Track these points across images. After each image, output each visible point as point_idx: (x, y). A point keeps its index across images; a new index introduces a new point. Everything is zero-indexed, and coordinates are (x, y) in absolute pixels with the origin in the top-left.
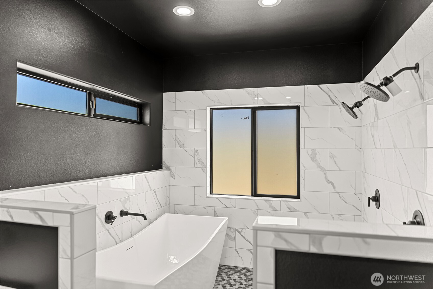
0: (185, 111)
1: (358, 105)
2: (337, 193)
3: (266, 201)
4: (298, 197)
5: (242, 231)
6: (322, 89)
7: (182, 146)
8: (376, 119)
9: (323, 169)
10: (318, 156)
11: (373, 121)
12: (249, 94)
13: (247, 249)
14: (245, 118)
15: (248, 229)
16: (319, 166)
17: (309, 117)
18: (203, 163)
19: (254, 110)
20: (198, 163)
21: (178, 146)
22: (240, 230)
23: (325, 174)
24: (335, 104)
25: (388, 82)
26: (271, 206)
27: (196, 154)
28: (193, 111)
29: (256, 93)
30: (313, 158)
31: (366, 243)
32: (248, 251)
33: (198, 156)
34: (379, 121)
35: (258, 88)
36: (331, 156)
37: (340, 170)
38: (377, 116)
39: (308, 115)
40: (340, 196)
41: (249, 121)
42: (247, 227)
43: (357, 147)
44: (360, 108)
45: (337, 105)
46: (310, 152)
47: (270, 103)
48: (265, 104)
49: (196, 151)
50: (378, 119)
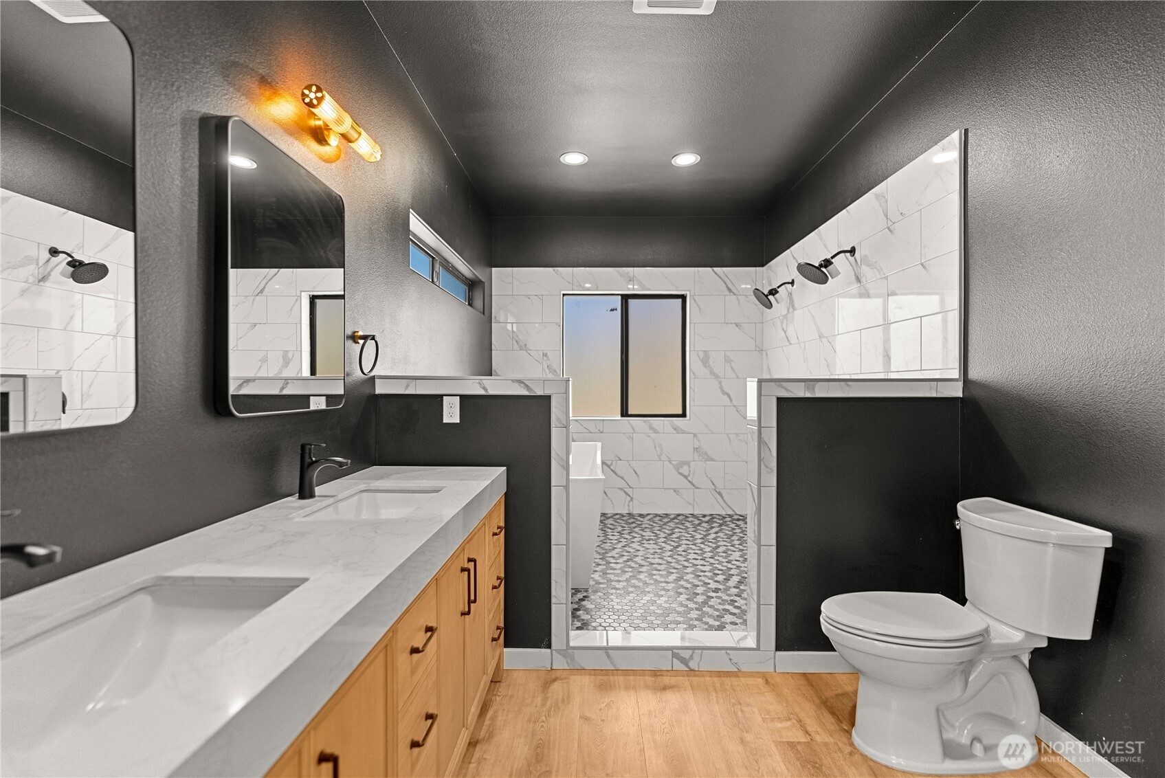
0: (528, 297)
1: (773, 292)
2: (735, 406)
3: (644, 421)
4: (684, 415)
5: (612, 464)
6: (716, 273)
7: (524, 347)
8: (791, 310)
9: (716, 376)
10: (711, 360)
11: (785, 312)
12: (621, 275)
13: (618, 488)
14: (611, 310)
15: (621, 460)
16: (712, 373)
17: (700, 309)
18: (555, 371)
19: (626, 298)
20: (547, 371)
21: (516, 346)
22: (609, 463)
23: (720, 383)
24: (732, 294)
25: (828, 263)
26: (651, 428)
27: (545, 358)
28: (541, 297)
29: (631, 275)
30: (705, 361)
31: (848, 385)
32: (619, 490)
33: (547, 362)
34: (795, 312)
35: (634, 267)
36: (728, 360)
37: (738, 378)
38: (793, 306)
39: (699, 306)
40: (737, 411)
41: (618, 314)
42: (618, 457)
43: (757, 349)
44: (776, 296)
45: (735, 294)
46: (702, 355)
47: (650, 290)
48: (643, 290)
49: (545, 355)
50: (794, 309)
